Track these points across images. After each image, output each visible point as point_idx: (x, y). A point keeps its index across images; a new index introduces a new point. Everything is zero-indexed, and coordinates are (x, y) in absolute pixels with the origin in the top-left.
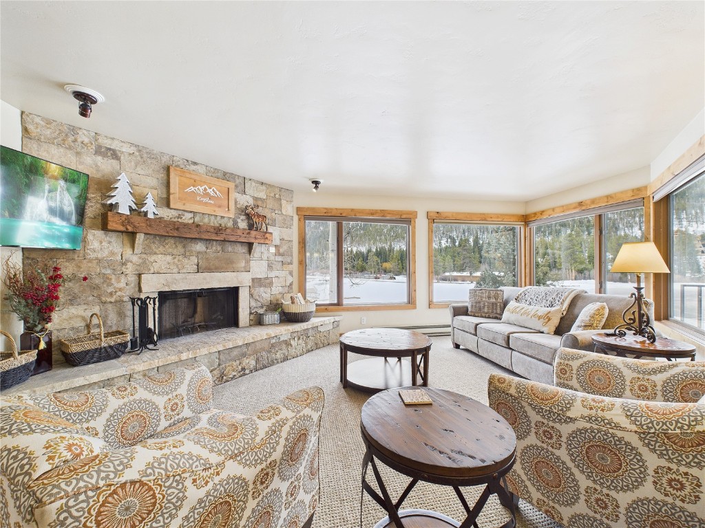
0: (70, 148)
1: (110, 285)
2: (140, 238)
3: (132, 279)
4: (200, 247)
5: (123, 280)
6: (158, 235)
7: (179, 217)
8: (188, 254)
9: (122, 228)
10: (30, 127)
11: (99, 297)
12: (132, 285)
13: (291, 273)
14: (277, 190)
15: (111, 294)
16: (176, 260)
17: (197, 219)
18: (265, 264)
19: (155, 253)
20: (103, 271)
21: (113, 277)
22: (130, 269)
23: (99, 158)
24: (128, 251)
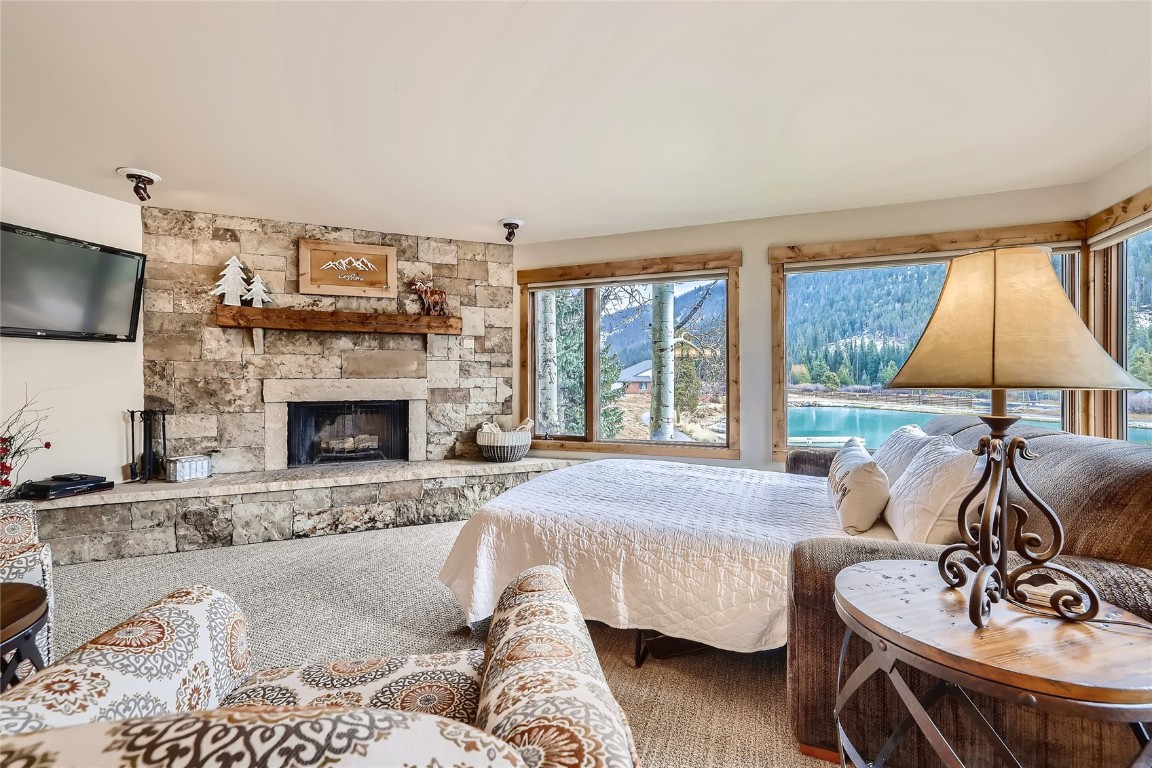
0: (186, 237)
1: (228, 391)
2: (258, 333)
3: (254, 384)
4: (345, 343)
5: (243, 386)
6: (285, 330)
7: (315, 303)
8: (326, 352)
9: (234, 323)
10: (149, 222)
11: (216, 404)
12: (254, 393)
13: (508, 382)
14: (480, 249)
15: (230, 403)
16: (310, 362)
17: (341, 304)
18: (456, 366)
19: (283, 353)
20: (221, 375)
21: (232, 381)
22: (251, 373)
23: (218, 242)
24: (249, 350)
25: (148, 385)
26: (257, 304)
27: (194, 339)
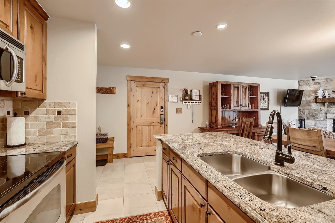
0: (308, 85)
1: (317, 116)
2: (326, 104)
3: (324, 114)
5: (321, 115)
6: (333, 103)
9: (321, 102)
10: (300, 83)
11: (314, 118)
12: (324, 116)
15: (318, 118)
19: (332, 108)
20: (316, 112)
21: (318, 114)
22: (323, 112)
23: (315, 85)
24: (323, 107)
25: (299, 114)
26: (327, 97)
27: (309, 105)
